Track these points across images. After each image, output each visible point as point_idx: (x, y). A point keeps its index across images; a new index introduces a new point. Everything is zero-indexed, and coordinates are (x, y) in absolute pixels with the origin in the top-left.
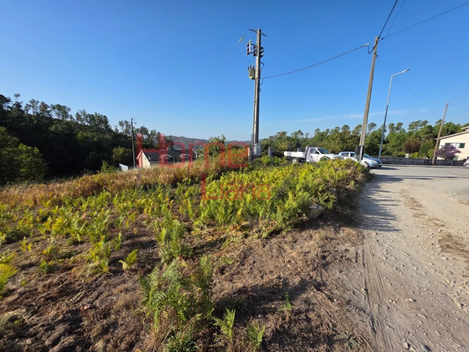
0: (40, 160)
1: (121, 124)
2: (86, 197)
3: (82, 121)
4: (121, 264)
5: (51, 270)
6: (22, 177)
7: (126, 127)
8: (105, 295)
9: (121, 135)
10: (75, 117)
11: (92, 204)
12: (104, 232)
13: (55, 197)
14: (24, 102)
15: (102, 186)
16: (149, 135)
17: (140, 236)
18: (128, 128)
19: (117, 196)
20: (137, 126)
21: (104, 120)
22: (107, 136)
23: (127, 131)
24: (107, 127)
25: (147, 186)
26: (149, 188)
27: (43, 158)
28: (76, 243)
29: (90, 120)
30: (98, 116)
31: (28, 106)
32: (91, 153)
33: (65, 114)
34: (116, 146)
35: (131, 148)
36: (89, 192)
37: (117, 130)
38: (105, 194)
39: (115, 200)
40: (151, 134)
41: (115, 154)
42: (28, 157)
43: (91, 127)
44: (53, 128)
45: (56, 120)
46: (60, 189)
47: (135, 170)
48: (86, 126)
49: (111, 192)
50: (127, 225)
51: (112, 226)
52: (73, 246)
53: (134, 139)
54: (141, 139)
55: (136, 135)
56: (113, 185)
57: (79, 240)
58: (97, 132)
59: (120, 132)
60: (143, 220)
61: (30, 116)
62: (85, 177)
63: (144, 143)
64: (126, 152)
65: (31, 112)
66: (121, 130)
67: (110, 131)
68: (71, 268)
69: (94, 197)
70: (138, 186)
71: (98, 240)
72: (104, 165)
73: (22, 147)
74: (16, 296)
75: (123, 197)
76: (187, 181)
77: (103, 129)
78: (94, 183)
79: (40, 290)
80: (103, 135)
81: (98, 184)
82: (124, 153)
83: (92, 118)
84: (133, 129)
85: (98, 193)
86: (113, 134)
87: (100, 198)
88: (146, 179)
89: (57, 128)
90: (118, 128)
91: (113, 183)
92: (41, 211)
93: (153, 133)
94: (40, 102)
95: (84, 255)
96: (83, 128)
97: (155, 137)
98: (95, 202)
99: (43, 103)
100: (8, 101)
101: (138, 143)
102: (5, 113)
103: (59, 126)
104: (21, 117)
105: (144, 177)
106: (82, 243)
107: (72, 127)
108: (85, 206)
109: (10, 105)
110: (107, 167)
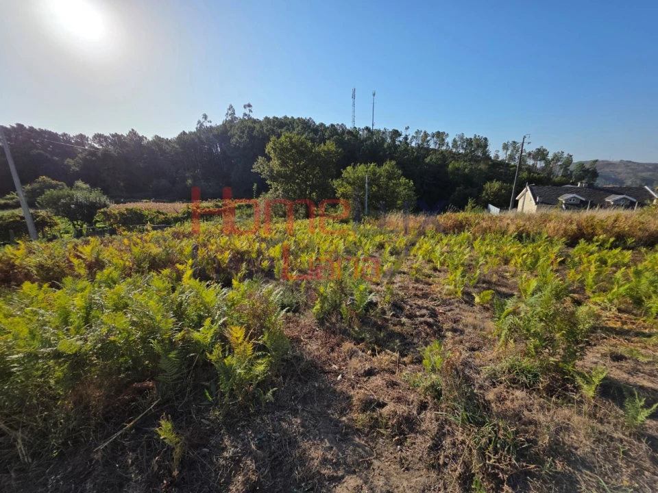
0: (413, 193)
1: (505, 147)
2: (446, 234)
3: (457, 148)
6: (396, 208)
7: (512, 151)
9: (502, 164)
10: (450, 145)
11: (452, 242)
13: (421, 228)
14: (411, 133)
15: (465, 226)
16: (548, 162)
18: (514, 153)
19: (479, 239)
20: (530, 148)
21: (482, 144)
22: (482, 166)
23: (512, 157)
24: (485, 153)
25: (524, 235)
26: (526, 238)
27: (414, 191)
29: (466, 146)
30: (477, 140)
31: (413, 137)
32: (458, 188)
33: (442, 142)
34: (490, 179)
35: (512, 183)
36: (450, 230)
37: (497, 156)
38: (466, 235)
39: (477, 244)
40: (553, 160)
41: (487, 190)
42: (405, 189)
43: (466, 155)
44: (427, 160)
45: (432, 149)
47: (510, 213)
48: (460, 154)
49: (474, 235)
50: (486, 271)
53: (520, 169)
54: (530, 169)
55: (525, 162)
56: (478, 226)
58: (470, 161)
59: (500, 159)
61: (412, 148)
62: (448, 213)
63: (535, 175)
64: (502, 189)
65: (413, 144)
66: (503, 156)
67: (488, 158)
69: (455, 236)
72: (470, 203)
73: (403, 180)
75: (487, 242)
77: (479, 156)
78: (457, 220)
80: (476, 165)
81: (461, 223)
82: (500, 190)
83: (469, 142)
84: (522, 153)
85: (459, 233)
86: (490, 163)
87: (460, 238)
88: (524, 225)
89: (431, 160)
90: (499, 154)
91: (478, 223)
93: (557, 158)
94: (423, 131)
96: (456, 157)
97: (559, 163)
98: (455, 241)
99: (425, 132)
100: (400, 135)
101: (525, 175)
102: (396, 147)
103: (434, 157)
104: (406, 150)
105: (522, 223)
106: (440, 271)
107: (446, 157)
108: (445, 241)
109: (401, 139)
110: (473, 207)
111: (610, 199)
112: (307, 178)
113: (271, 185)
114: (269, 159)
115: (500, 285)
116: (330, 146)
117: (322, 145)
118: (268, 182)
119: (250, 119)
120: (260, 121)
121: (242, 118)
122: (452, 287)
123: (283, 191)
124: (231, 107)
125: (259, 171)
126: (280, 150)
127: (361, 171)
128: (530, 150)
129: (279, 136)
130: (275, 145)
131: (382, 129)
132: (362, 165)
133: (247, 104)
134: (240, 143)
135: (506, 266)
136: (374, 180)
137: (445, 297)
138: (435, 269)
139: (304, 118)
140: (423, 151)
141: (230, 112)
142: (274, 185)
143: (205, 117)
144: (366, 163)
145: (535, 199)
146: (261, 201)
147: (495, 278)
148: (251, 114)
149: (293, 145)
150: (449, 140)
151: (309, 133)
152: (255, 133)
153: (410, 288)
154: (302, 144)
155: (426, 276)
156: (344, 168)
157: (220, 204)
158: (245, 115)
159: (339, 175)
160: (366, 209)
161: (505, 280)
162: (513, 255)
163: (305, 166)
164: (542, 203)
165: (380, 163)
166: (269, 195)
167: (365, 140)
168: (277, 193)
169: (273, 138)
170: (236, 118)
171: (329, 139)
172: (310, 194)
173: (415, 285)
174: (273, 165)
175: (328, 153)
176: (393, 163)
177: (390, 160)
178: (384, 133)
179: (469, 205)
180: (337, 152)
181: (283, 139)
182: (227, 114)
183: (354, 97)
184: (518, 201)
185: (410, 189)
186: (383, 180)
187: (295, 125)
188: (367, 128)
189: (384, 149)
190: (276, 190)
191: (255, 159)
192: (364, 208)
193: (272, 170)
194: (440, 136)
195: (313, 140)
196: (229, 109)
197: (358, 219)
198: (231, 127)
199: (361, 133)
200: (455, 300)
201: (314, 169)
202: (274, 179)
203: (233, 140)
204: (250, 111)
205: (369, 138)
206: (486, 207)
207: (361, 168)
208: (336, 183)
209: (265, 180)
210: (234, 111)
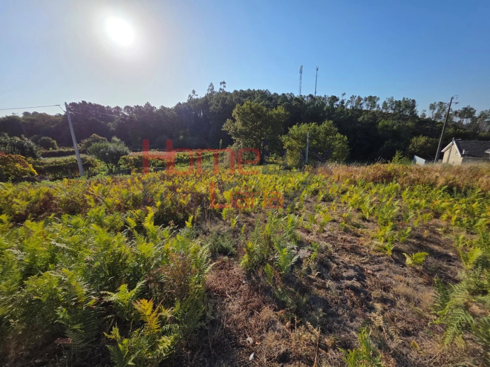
0: (345, 146)
1: (432, 107)
2: (375, 183)
5: (346, 231)
6: (332, 158)
7: (439, 110)
9: (429, 121)
11: (381, 191)
13: (353, 177)
14: (347, 98)
15: (393, 177)
16: (474, 120)
18: (441, 112)
19: (407, 189)
21: (410, 105)
22: (410, 124)
23: (438, 116)
25: (455, 188)
26: (457, 192)
27: (348, 144)
29: (395, 107)
30: (406, 102)
31: (349, 101)
32: (386, 142)
35: (438, 137)
36: (379, 179)
37: (424, 115)
38: (394, 185)
39: (405, 194)
40: (480, 117)
41: (414, 144)
42: (339, 143)
43: (394, 115)
44: (360, 119)
45: (365, 111)
46: (356, 171)
47: (437, 165)
48: (389, 114)
49: (402, 185)
50: (416, 224)
51: (399, 218)
52: (361, 221)
54: (456, 126)
55: (451, 119)
56: (407, 177)
57: (367, 217)
58: (398, 120)
59: (427, 117)
60: (438, 226)
61: (348, 110)
62: (377, 164)
63: (461, 131)
64: (428, 142)
65: (349, 107)
66: (429, 115)
67: (416, 116)
68: (359, 236)
69: (383, 186)
70: (438, 185)
71: (385, 224)
72: (398, 155)
73: (338, 136)
75: (416, 193)
77: (407, 115)
78: (386, 172)
80: (404, 123)
81: (390, 174)
82: (426, 143)
83: (398, 104)
84: (449, 111)
85: (387, 183)
86: (417, 121)
87: (388, 188)
88: (454, 178)
89: (363, 119)
90: (426, 113)
91: (406, 175)
94: (357, 96)
95: (370, 231)
96: (386, 116)
97: (486, 120)
98: (384, 190)
99: (359, 97)
100: (338, 100)
101: (451, 130)
102: (334, 109)
103: (366, 116)
104: (342, 112)
105: (452, 176)
106: (369, 221)
107: (376, 117)
108: (374, 191)
109: (338, 103)
110: (400, 159)
112: (261, 134)
113: (235, 140)
114: (234, 121)
115: (431, 242)
116: (280, 110)
117: (274, 109)
118: (233, 138)
119: (224, 92)
120: (231, 94)
121: (218, 91)
122: (381, 243)
123: (243, 144)
124: (211, 84)
125: (227, 129)
126: (243, 114)
127: (304, 129)
128: (457, 110)
129: (242, 104)
130: (239, 110)
131: (323, 96)
132: (305, 124)
133: (222, 81)
134: (216, 109)
135: (437, 220)
136: (314, 135)
137: (374, 254)
138: (364, 219)
139: (262, 90)
140: (357, 112)
141: (210, 88)
142: (238, 140)
143: (194, 92)
144: (308, 123)
145: (461, 152)
147: (426, 234)
148: (224, 88)
149: (252, 110)
150: (380, 103)
151: (265, 101)
152: (227, 102)
153: (339, 239)
154: (259, 109)
155: (355, 226)
156: (291, 127)
158: (221, 89)
159: (286, 132)
160: (307, 159)
161: (436, 237)
162: (444, 209)
163: (261, 126)
164: (468, 155)
165: (319, 123)
166: (234, 147)
167: (309, 105)
168: (239, 146)
169: (238, 105)
170: (214, 92)
171: (279, 105)
172: (263, 146)
173: (344, 237)
174: (237, 126)
175: (278, 115)
176: (331, 122)
177: (328, 120)
178: (324, 99)
179: (396, 156)
180: (285, 114)
181: (245, 106)
182: (208, 89)
184: (443, 153)
185: (344, 142)
186: (322, 135)
187: (256, 95)
188: (311, 96)
189: (324, 111)
190: (239, 143)
191: (225, 121)
192: (305, 157)
193: (236, 129)
194: (372, 100)
195: (267, 106)
196: (210, 86)
197: (300, 167)
198: (210, 99)
199: (305, 99)
200: (385, 258)
201: (268, 128)
202: (237, 135)
203: (211, 108)
204: (224, 86)
205: (312, 103)
206: (411, 158)
207: (304, 127)
208: (284, 138)
209: (231, 136)
210: (213, 87)
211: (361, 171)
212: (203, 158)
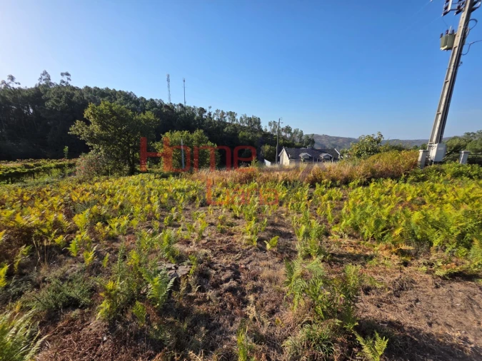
0: (217, 153)
1: (270, 124)
2: (241, 184)
3: (243, 123)
4: (265, 244)
5: (223, 232)
7: (274, 127)
8: (254, 263)
9: (269, 134)
10: (239, 121)
12: (255, 214)
13: (224, 181)
14: (213, 111)
15: (253, 177)
16: (292, 134)
17: (280, 226)
20: (283, 126)
21: (258, 122)
22: (259, 135)
23: (274, 131)
24: (259, 127)
28: (235, 217)
29: (248, 122)
30: (254, 119)
31: (215, 114)
33: (234, 118)
34: (264, 144)
35: (276, 146)
36: (243, 181)
37: (266, 130)
38: (254, 184)
40: (294, 133)
41: (263, 151)
43: (249, 128)
44: (225, 130)
45: (228, 123)
46: (227, 175)
47: (277, 166)
49: (259, 183)
50: (270, 214)
51: (259, 211)
52: (233, 219)
53: (279, 138)
54: (284, 138)
55: (281, 134)
57: (238, 215)
58: (252, 132)
60: (283, 212)
61: (215, 121)
62: (242, 168)
63: (287, 142)
64: (271, 150)
65: (215, 119)
66: (269, 130)
67: (261, 130)
68: (233, 235)
69: (247, 185)
70: (279, 181)
71: (250, 219)
73: (210, 143)
74: (206, 241)
75: (267, 188)
76: (327, 183)
77: (256, 129)
78: (247, 174)
79: (217, 242)
80: (255, 135)
81: (250, 175)
82: (269, 151)
83: (250, 120)
84: (279, 128)
85: (249, 183)
86: (263, 134)
87: (250, 187)
90: (267, 128)
91: (260, 175)
92: (217, 189)
93: (296, 132)
95: (240, 227)
96: (243, 129)
97: (297, 135)
99: (222, 111)
100: (205, 112)
101: (281, 141)
102: (203, 120)
103: (229, 128)
104: (210, 122)
105: (285, 174)
106: (239, 218)
107: (236, 129)
109: (206, 114)
110: (256, 162)
111: (323, 155)
112: (129, 140)
113: (92, 147)
114: (88, 123)
116: (149, 115)
117: (142, 114)
118: (89, 144)
119: (68, 86)
120: (80, 90)
121: (58, 83)
122: (249, 237)
123: (105, 152)
124: (45, 73)
125: (77, 133)
126: (100, 116)
127: (177, 136)
129: (98, 104)
130: (94, 111)
131: (192, 106)
132: (178, 132)
133: (65, 72)
134: (57, 106)
135: (281, 207)
136: (188, 143)
137: (245, 247)
139: (125, 91)
140: (222, 124)
141: (44, 77)
142: (96, 146)
143: (12, 78)
144: (181, 130)
145: (288, 156)
146: (82, 161)
148: (69, 81)
149: (114, 113)
150: (238, 118)
151: (131, 104)
152: (74, 98)
154: (122, 112)
155: (229, 226)
156: (164, 133)
157: (32, 164)
158: (63, 82)
159: (159, 139)
160: (183, 165)
161: (282, 221)
163: (127, 131)
164: (292, 158)
165: (192, 131)
166: (91, 155)
167: (180, 113)
168: (99, 153)
169: (91, 105)
170: (51, 84)
171: (147, 110)
172: (133, 154)
174: (93, 129)
175: (148, 121)
176: (202, 131)
177: (199, 129)
178: (193, 109)
179: (254, 161)
180: (155, 121)
181: (102, 106)
182: (40, 79)
183: (168, 80)
184: (280, 157)
186: (195, 143)
187: (117, 96)
188: (180, 105)
189: (194, 121)
190: (98, 151)
191: (72, 122)
192: (181, 164)
193: (92, 133)
194: (232, 114)
195: (133, 110)
196: (43, 75)
197: (176, 174)
198: (46, 91)
199: (176, 107)
200: (252, 249)
201: (136, 134)
202: (95, 141)
203: (49, 104)
204: (69, 79)
205: (182, 112)
206: (263, 162)
207: (177, 134)
208: (157, 145)
209: (84, 142)
210: (49, 76)
211: (231, 174)
212: (38, 171)
